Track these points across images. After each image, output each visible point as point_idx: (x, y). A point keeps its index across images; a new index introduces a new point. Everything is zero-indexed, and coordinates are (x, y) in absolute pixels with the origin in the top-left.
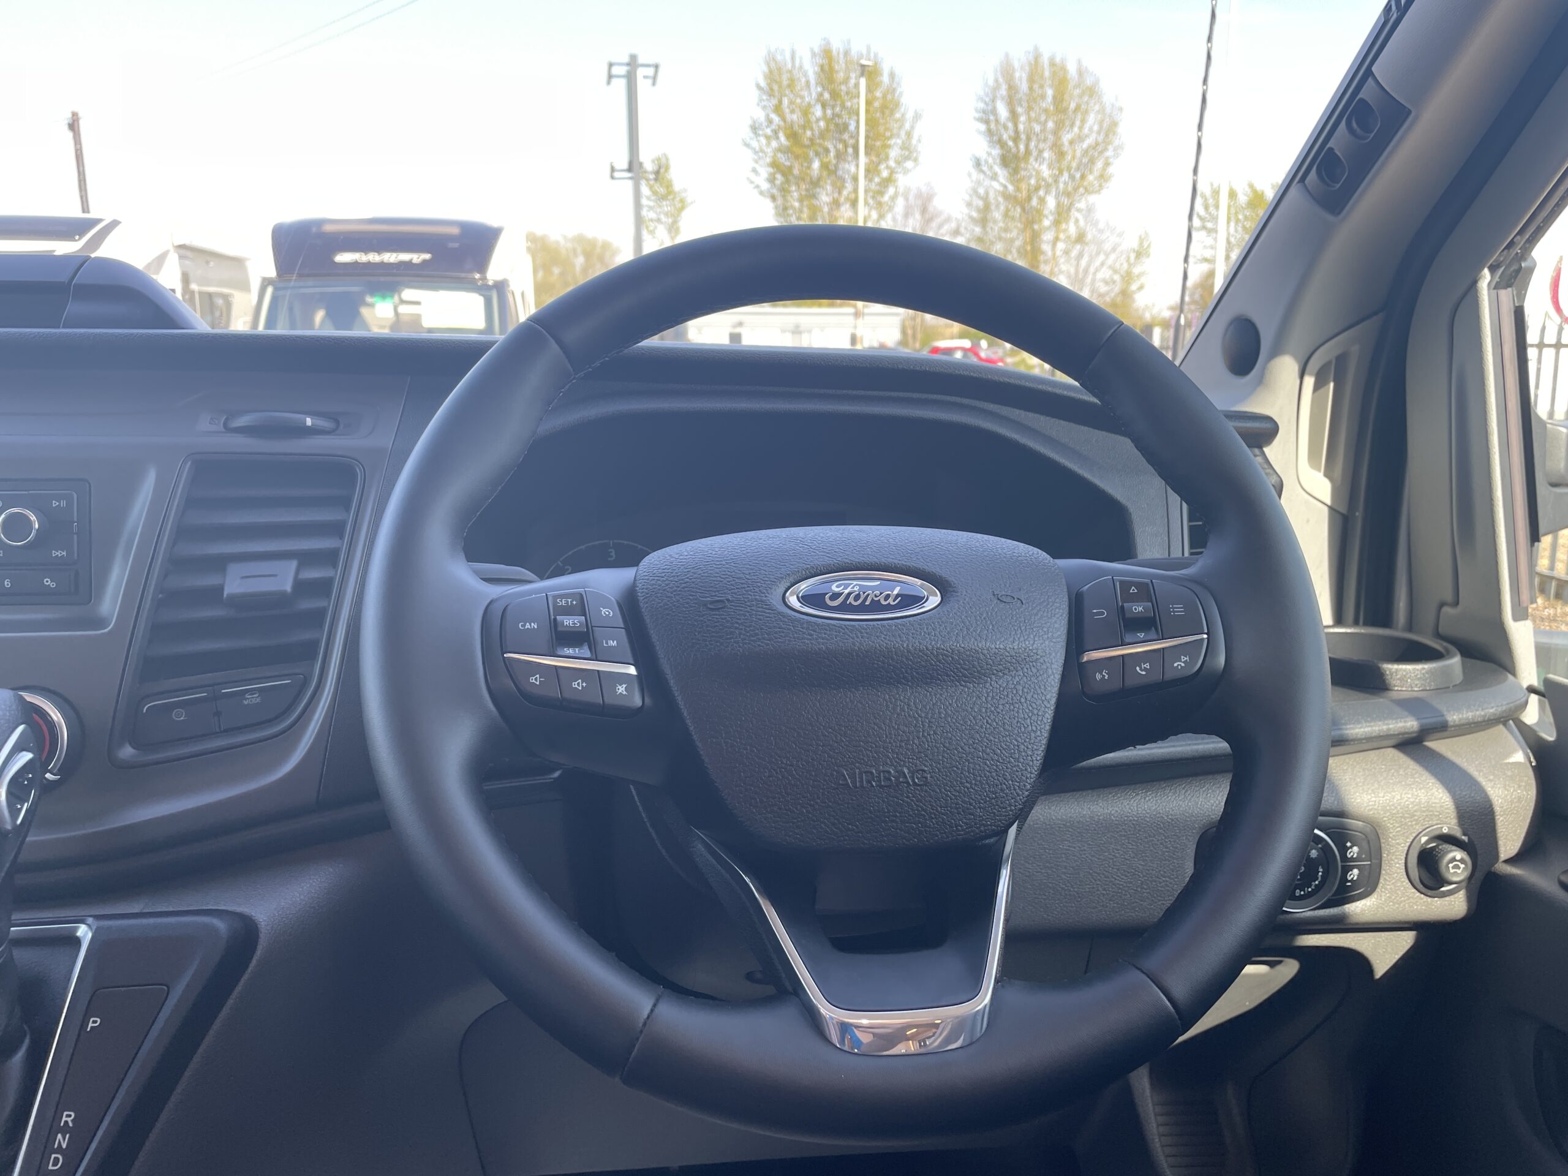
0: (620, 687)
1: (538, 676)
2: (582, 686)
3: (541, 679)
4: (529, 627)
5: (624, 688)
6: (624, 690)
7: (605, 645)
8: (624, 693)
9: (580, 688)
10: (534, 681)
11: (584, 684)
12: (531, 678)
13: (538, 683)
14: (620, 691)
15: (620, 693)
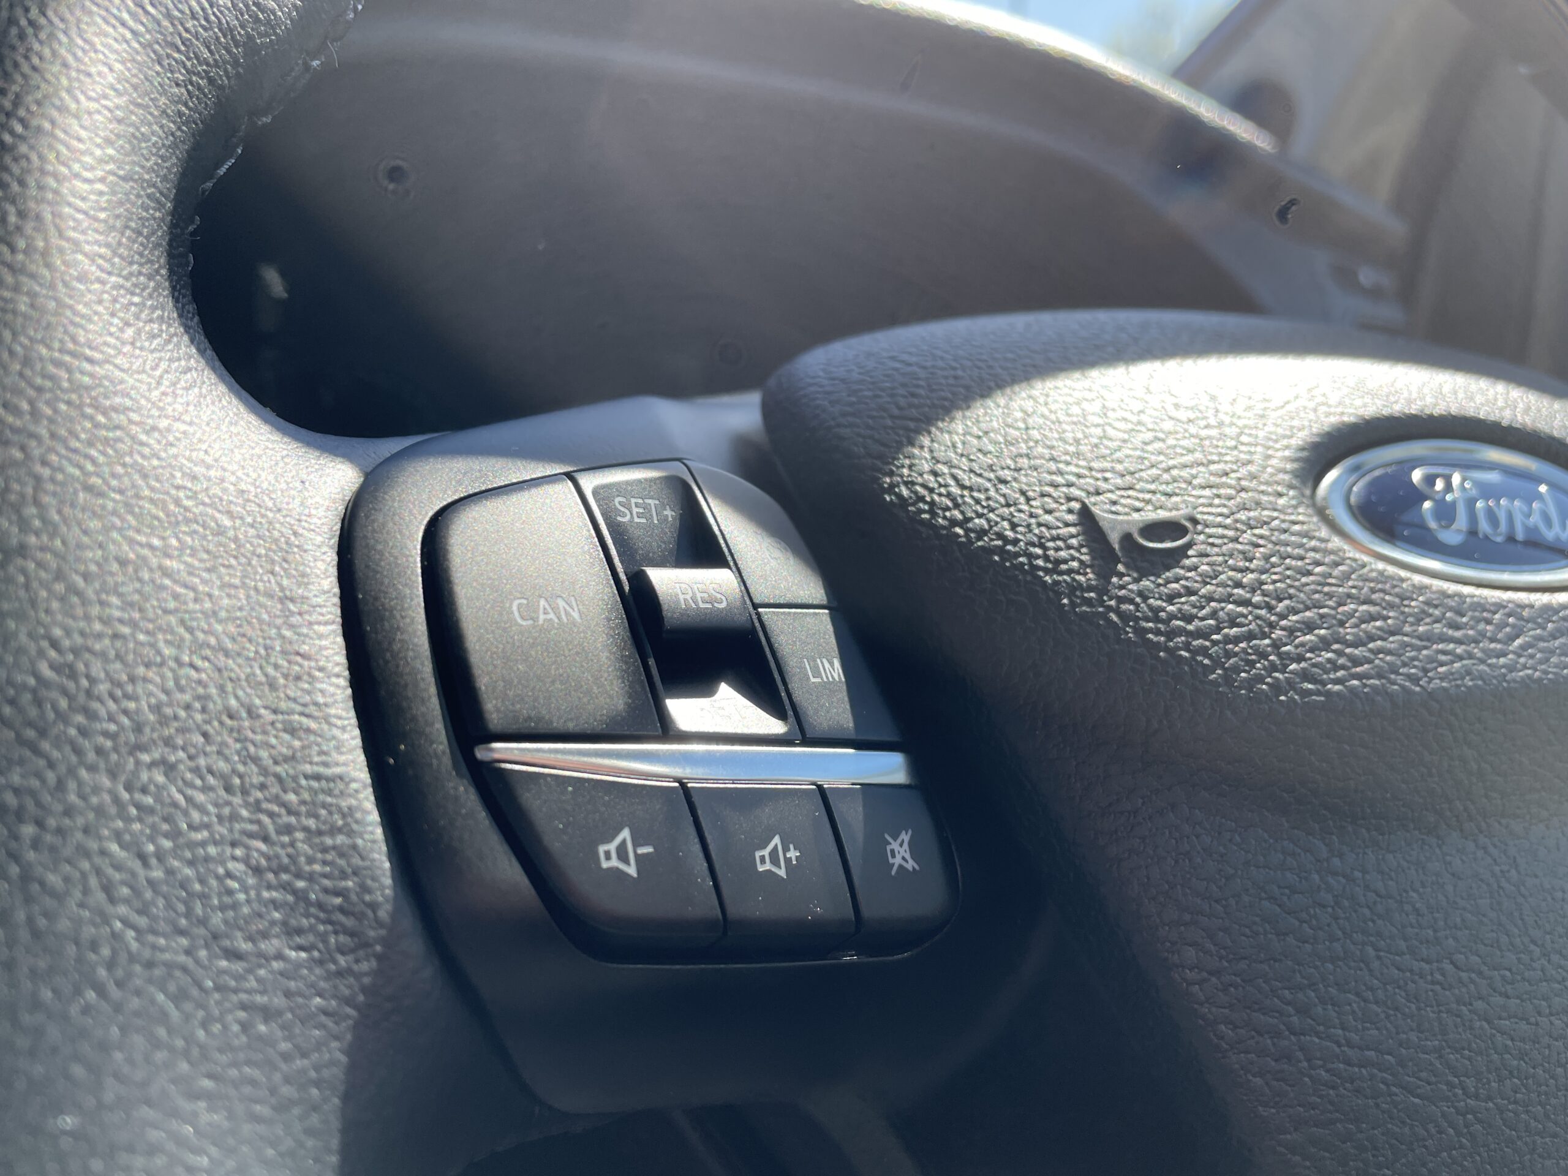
0: (895, 845)
1: (625, 834)
2: (788, 861)
3: (642, 850)
4: (552, 616)
5: (906, 845)
6: (908, 856)
7: (813, 680)
8: (911, 865)
9: (782, 872)
10: (615, 862)
11: (793, 854)
12: (602, 849)
13: (632, 870)
14: (897, 861)
15: (901, 866)
